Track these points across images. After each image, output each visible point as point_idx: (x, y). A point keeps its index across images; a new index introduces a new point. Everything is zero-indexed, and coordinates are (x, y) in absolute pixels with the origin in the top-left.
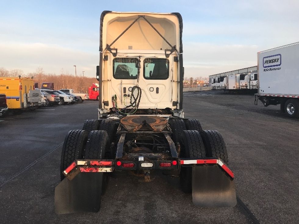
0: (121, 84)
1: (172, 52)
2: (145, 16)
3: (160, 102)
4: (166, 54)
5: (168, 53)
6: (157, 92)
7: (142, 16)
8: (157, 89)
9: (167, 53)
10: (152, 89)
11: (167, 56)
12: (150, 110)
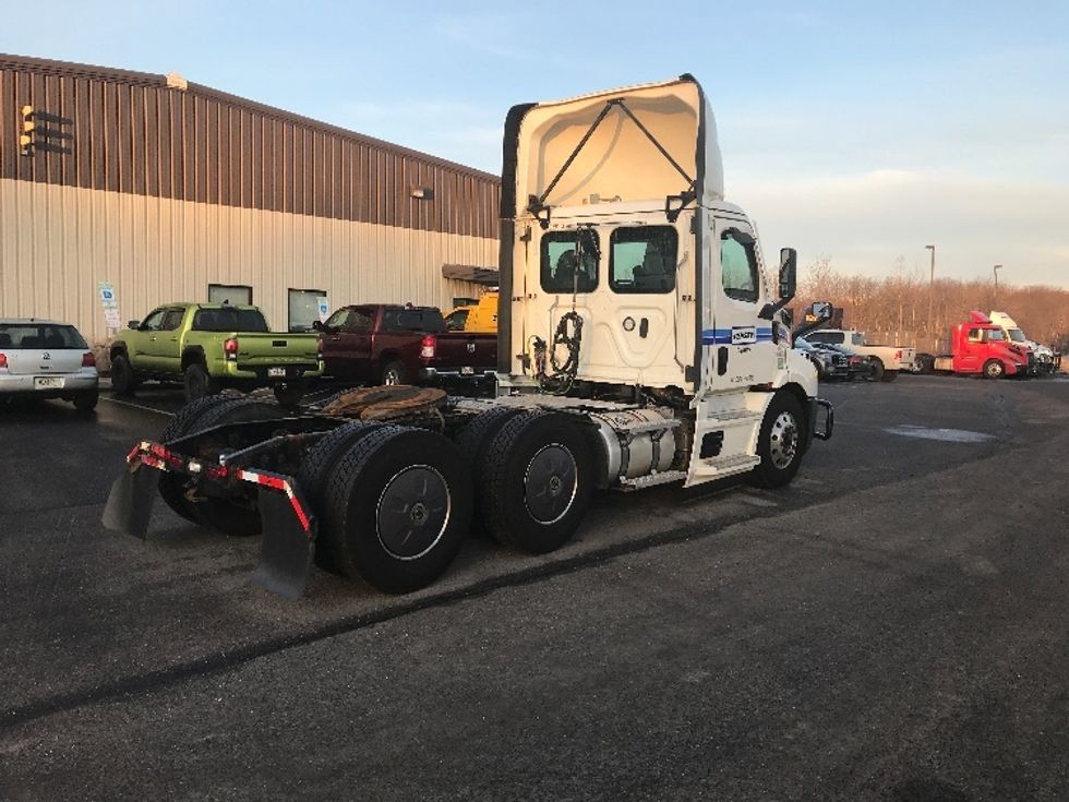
0: (555, 305)
1: (684, 204)
2: (622, 99)
3: (650, 366)
4: (667, 210)
5: (675, 205)
6: (644, 332)
7: (614, 102)
8: (645, 322)
9: (671, 208)
10: (629, 325)
11: (672, 215)
12: (623, 389)
